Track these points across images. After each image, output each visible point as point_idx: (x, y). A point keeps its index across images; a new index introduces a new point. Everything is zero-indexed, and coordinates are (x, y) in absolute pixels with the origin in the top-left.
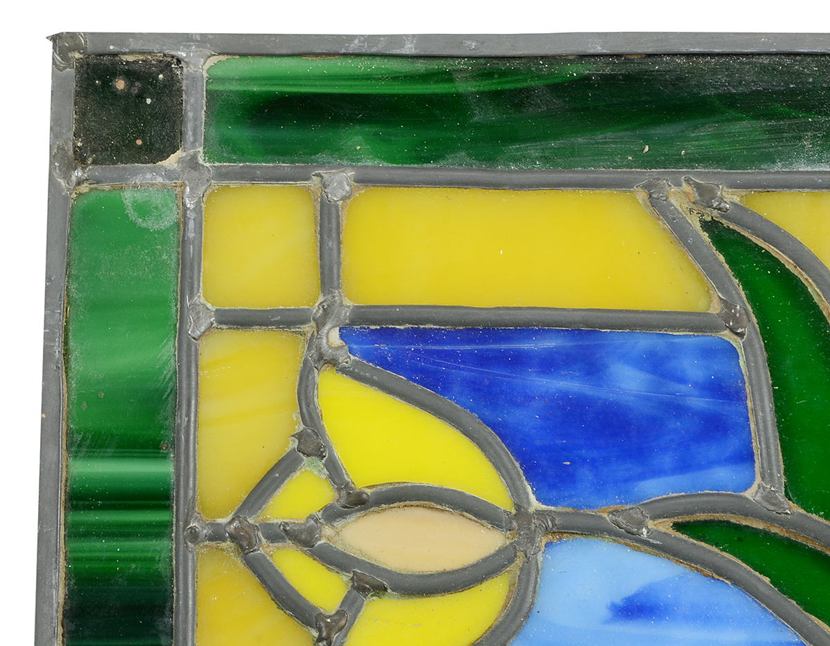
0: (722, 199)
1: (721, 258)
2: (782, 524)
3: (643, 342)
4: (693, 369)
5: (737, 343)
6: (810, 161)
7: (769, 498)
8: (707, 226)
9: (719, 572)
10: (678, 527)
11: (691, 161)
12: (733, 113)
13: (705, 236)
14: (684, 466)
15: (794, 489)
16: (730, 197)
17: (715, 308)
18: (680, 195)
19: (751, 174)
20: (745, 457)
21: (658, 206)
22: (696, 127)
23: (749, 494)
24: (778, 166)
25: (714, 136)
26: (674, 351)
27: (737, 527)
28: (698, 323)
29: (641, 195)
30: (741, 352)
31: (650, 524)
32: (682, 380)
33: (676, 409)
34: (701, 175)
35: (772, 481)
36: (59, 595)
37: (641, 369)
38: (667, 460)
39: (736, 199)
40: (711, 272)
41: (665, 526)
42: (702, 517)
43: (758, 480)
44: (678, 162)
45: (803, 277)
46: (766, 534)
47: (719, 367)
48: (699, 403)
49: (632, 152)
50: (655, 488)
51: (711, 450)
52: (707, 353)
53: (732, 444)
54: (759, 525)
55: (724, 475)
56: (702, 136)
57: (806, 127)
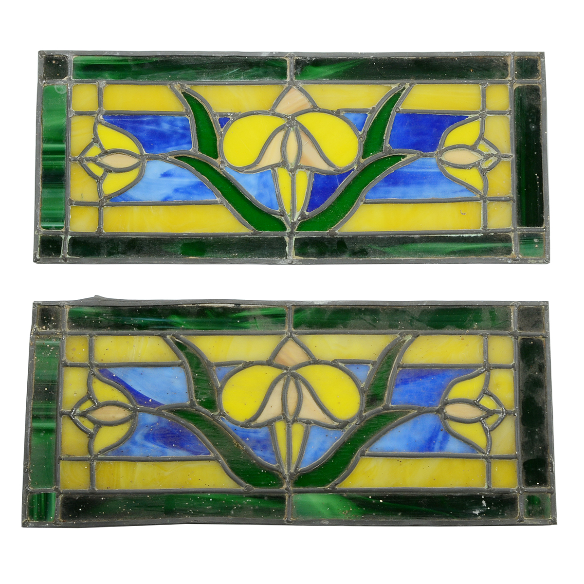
0: (186, 87)
1: (186, 100)
2: (197, 157)
3: (169, 118)
4: (179, 124)
5: (189, 118)
6: (205, 79)
7: (195, 151)
8: (182, 93)
9: (184, 167)
10: (175, 157)
11: (179, 79)
12: (188, 69)
13: (182, 95)
14: (177, 145)
15: (200, 149)
16: (188, 87)
17: (184, 111)
18: (177, 86)
19: (192, 82)
20: (190, 143)
21: (172, 89)
22: (180, 72)
23: (190, 150)
24: (198, 80)
25: (184, 74)
26: (175, 120)
27: (188, 157)
28: (181, 114)
29: (169, 86)
30: (189, 120)
31: (169, 157)
32: (177, 126)
33: (176, 132)
34: (181, 82)
35: (196, 147)
36: (41, 173)
37: (168, 124)
38: (173, 143)
39: (189, 87)
40: (183, 103)
41: (173, 157)
42: (181, 155)
43: (193, 147)
44: (177, 79)
45: (203, 104)
46: (194, 158)
47: (185, 123)
48: (181, 131)
49: (167, 77)
50: (171, 149)
51: (183, 141)
52: (182, 120)
53: (187, 140)
54: (193, 157)
55: (185, 146)
56: (182, 73)
57: (204, 72)
